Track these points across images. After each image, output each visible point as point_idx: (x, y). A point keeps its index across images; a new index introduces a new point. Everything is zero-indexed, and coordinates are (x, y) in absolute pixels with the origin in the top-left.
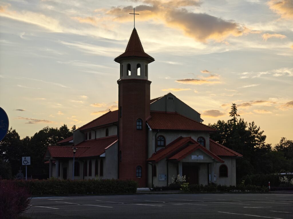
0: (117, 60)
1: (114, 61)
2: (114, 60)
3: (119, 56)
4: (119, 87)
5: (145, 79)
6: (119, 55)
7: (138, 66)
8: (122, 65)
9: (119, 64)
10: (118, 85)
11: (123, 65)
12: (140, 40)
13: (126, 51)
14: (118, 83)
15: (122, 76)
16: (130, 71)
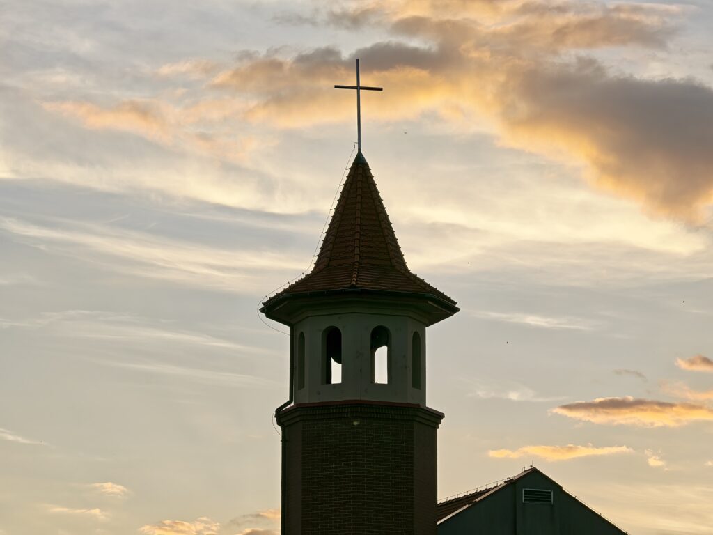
0: (275, 308)
1: (263, 315)
2: (262, 310)
3: (285, 291)
4: (284, 440)
5: (411, 401)
6: (287, 287)
7: (379, 337)
8: (298, 334)
9: (287, 329)
10: (279, 429)
11: (302, 335)
12: (388, 211)
13: (317, 264)
14: (279, 423)
15: (302, 386)
16: (338, 361)
